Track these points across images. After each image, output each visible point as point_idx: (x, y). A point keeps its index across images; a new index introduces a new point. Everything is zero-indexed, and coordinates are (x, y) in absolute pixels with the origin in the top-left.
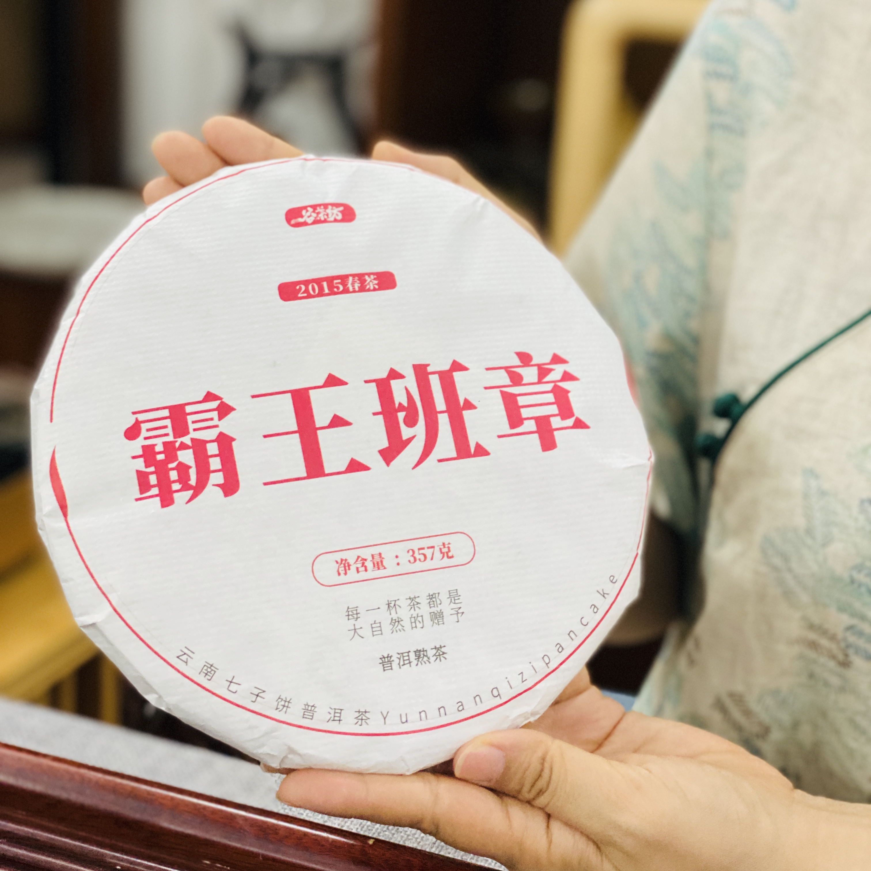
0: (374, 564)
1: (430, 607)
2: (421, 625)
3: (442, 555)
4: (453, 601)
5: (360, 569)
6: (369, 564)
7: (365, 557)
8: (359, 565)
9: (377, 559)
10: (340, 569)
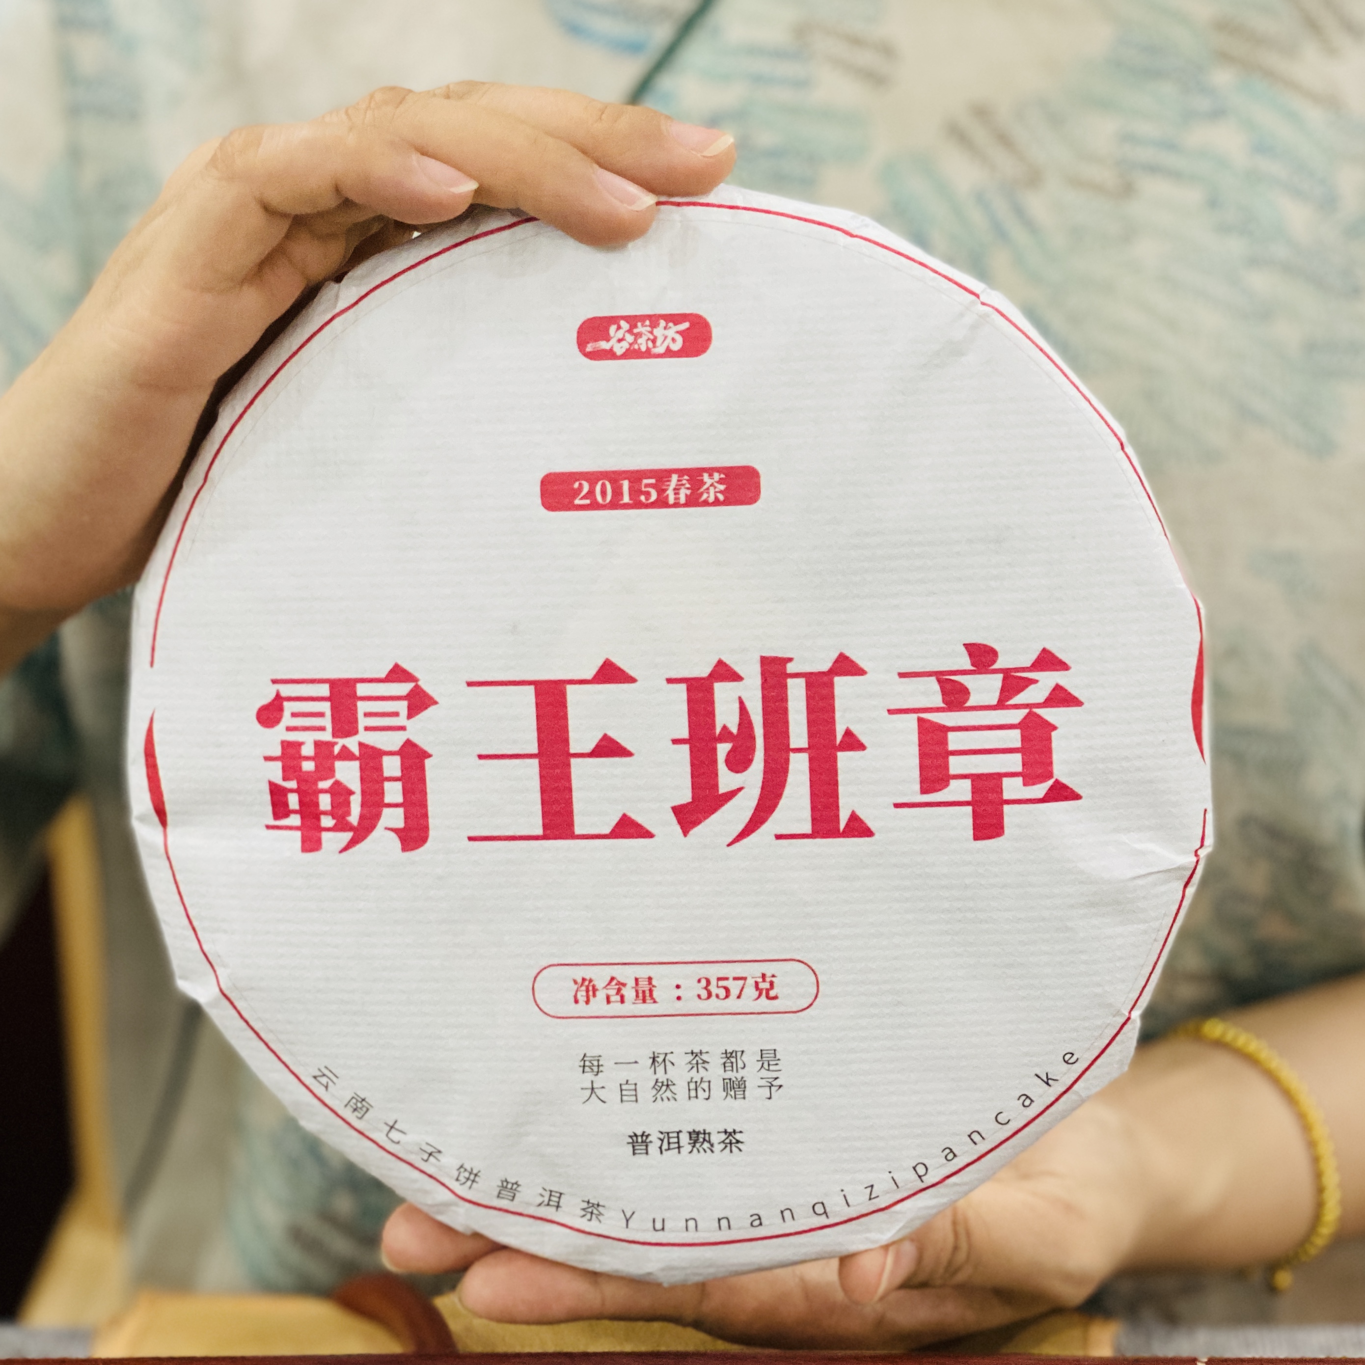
0: (637, 992)
1: (725, 1071)
2: (706, 1095)
3: (757, 993)
4: (766, 1066)
5: (612, 999)
6: (629, 993)
7: (622, 981)
8: (612, 992)
9: (644, 985)
10: (579, 995)
